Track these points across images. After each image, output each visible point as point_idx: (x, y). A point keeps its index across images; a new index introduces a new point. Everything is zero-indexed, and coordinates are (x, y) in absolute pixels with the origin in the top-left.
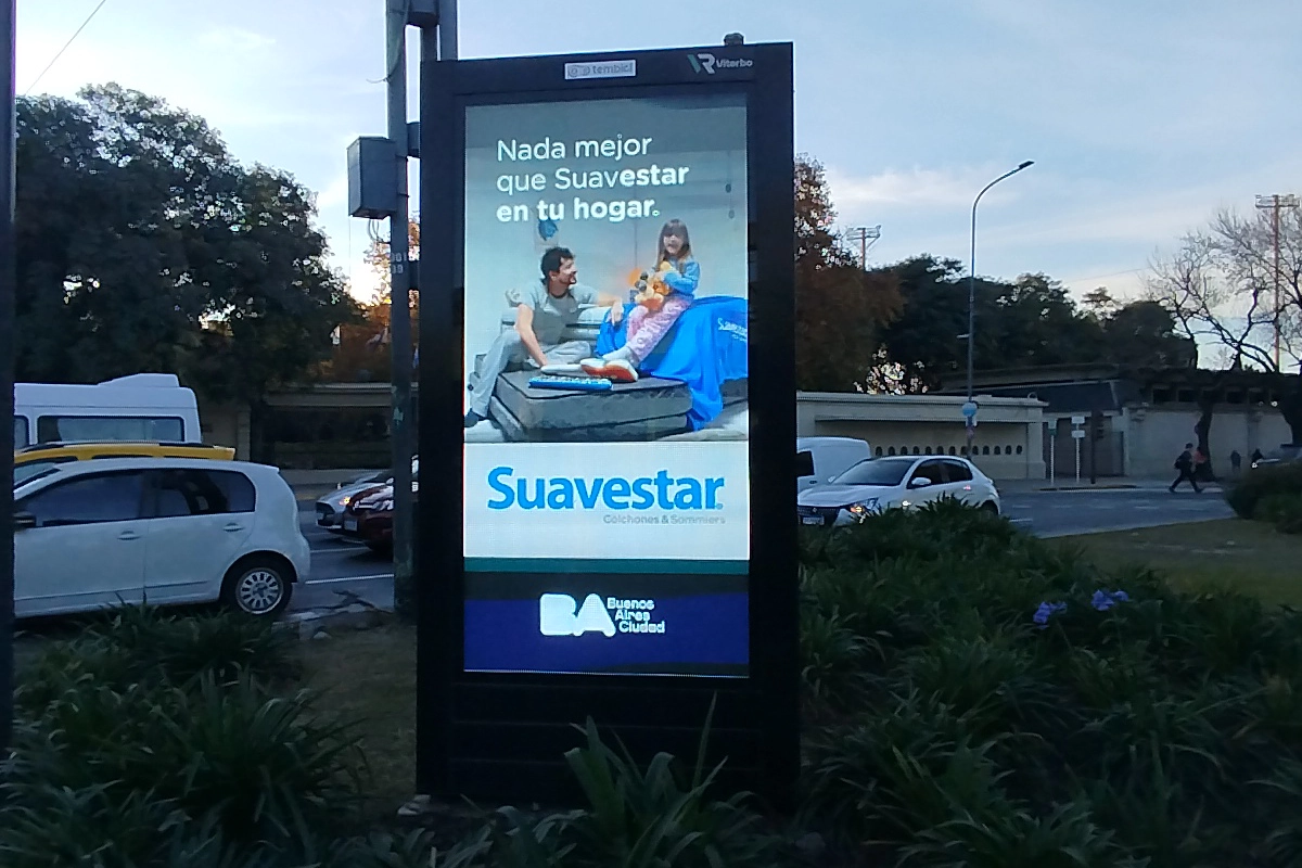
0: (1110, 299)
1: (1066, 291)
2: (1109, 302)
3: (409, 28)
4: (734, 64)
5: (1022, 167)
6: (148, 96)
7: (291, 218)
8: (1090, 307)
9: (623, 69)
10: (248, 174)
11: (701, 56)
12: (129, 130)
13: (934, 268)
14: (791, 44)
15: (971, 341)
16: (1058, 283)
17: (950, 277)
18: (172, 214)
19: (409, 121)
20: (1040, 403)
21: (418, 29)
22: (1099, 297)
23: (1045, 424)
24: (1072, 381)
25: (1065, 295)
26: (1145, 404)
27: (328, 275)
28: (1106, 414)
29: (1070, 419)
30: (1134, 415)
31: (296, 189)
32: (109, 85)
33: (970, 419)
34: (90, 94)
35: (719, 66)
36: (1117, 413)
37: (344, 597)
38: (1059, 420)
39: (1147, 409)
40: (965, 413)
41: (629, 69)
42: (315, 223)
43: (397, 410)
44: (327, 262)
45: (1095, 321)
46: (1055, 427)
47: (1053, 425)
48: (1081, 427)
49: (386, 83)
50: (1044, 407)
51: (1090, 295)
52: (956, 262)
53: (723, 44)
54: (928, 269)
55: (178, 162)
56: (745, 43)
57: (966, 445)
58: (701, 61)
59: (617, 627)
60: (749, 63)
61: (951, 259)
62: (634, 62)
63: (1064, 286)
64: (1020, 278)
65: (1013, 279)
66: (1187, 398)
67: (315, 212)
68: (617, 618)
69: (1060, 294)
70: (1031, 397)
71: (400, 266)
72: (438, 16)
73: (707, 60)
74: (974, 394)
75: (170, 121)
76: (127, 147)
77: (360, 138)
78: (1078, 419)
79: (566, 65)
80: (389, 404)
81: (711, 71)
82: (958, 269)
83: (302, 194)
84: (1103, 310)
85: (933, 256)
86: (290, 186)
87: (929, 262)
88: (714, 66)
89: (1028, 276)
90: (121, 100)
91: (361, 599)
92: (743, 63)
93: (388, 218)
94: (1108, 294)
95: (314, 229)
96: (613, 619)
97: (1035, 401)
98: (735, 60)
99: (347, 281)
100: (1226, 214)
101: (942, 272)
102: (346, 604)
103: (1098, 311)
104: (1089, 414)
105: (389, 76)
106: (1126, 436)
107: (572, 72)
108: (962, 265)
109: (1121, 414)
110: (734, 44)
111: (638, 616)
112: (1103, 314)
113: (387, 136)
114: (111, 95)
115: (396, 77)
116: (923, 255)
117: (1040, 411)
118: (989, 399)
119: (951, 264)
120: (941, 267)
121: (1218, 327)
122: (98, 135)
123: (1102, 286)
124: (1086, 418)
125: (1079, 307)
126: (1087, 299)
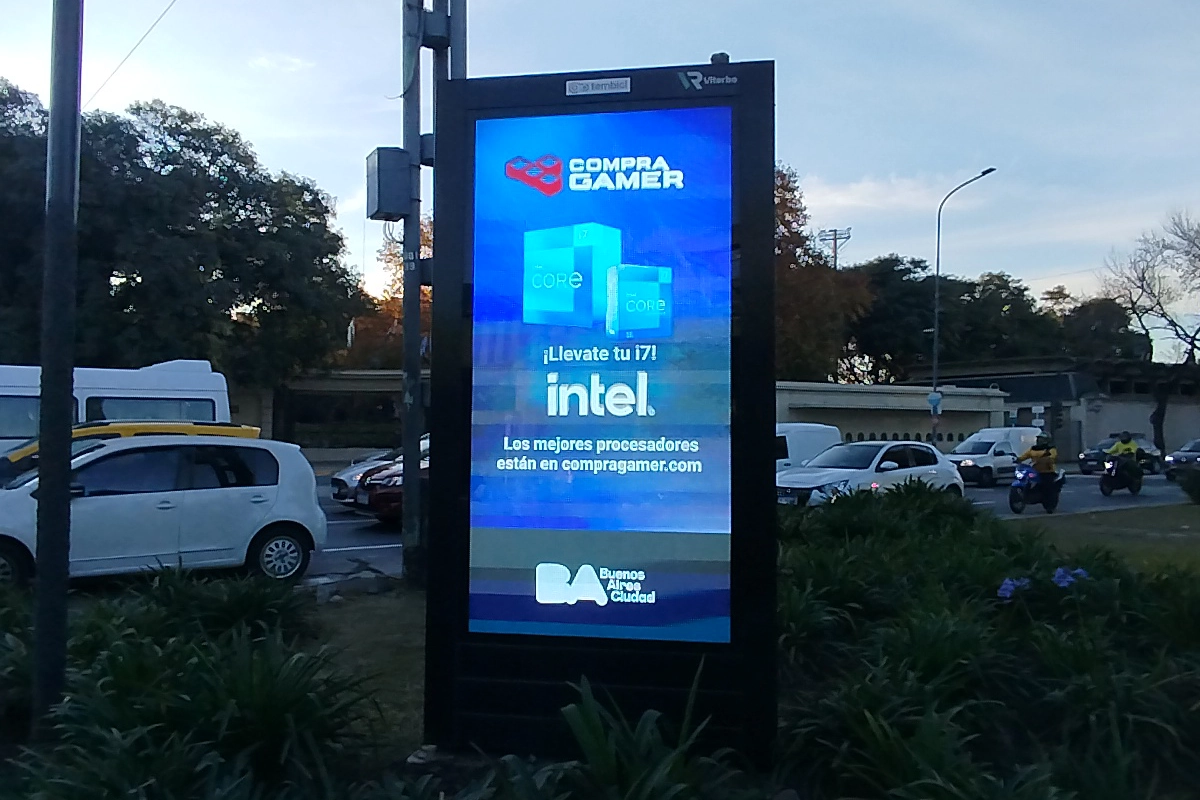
0: (1068, 296)
1: (1026, 289)
2: (1067, 300)
3: (423, 49)
4: (720, 81)
5: (984, 173)
6: (189, 112)
7: (313, 220)
8: (1049, 304)
9: (617, 86)
10: (275, 180)
11: (690, 74)
12: (170, 142)
13: (901, 267)
14: (773, 62)
15: (936, 334)
16: (1019, 281)
17: (916, 275)
18: (207, 217)
19: (422, 133)
20: (1002, 393)
21: (431, 50)
22: (1058, 295)
23: (1007, 414)
24: (1032, 373)
25: (1026, 293)
26: (1102, 395)
27: (345, 272)
28: (1065, 404)
29: (1030, 409)
30: (1091, 406)
31: (317, 194)
32: (155, 101)
33: (935, 408)
34: (137, 110)
35: (707, 82)
36: (1075, 403)
37: (356, 565)
38: (1020, 410)
39: (1103, 399)
40: (930, 401)
41: (624, 86)
42: (334, 225)
43: (407, 395)
44: (345, 260)
45: (1054, 317)
46: (1015, 416)
47: (1014, 414)
48: (1041, 416)
49: (402, 99)
50: (1004, 397)
51: (1048, 293)
52: (922, 261)
53: (710, 62)
54: (895, 268)
55: (213, 171)
56: (731, 61)
57: (931, 432)
58: (689, 79)
59: (609, 597)
60: (735, 80)
61: (917, 259)
62: (629, 79)
63: (1024, 284)
64: (982, 276)
65: (975, 278)
66: (1142, 389)
67: (334, 215)
68: (608, 589)
69: (1021, 291)
70: (993, 387)
71: (413, 265)
72: (449, 41)
73: (695, 77)
74: (940, 385)
75: (206, 134)
76: (168, 157)
77: (378, 149)
78: (1038, 409)
79: (568, 83)
80: (401, 389)
81: (699, 87)
82: (924, 268)
83: (323, 198)
84: (1061, 307)
85: (900, 256)
86: (312, 192)
87: (897, 261)
88: (702, 83)
89: (990, 274)
90: (165, 116)
91: (371, 566)
92: (728, 80)
93: (402, 221)
94: (1067, 292)
95: (333, 231)
96: (605, 589)
97: (997, 391)
98: (721, 77)
99: (361, 278)
100: (1180, 218)
101: (909, 271)
102: (358, 570)
103: (1056, 308)
104: (1048, 405)
105: (405, 93)
106: (1084, 424)
107: (573, 89)
108: (927, 264)
109: (1079, 404)
110: (720, 62)
111: (629, 587)
112: (1061, 310)
113: (402, 147)
114: (156, 111)
115: (411, 94)
116: (892, 255)
117: (1002, 400)
118: (952, 389)
119: (917, 264)
120: (908, 265)
121: (1172, 323)
122: (143, 147)
123: (1061, 285)
124: (1045, 408)
125: (1039, 304)
126: (1046, 296)
